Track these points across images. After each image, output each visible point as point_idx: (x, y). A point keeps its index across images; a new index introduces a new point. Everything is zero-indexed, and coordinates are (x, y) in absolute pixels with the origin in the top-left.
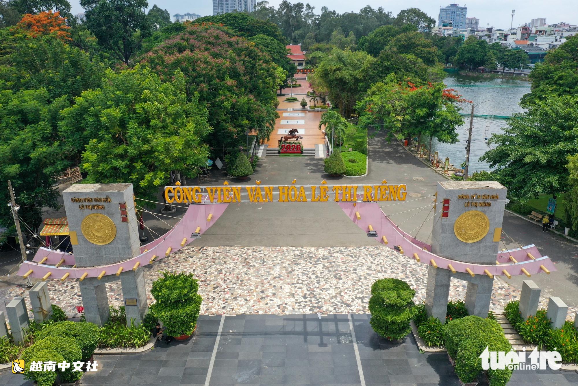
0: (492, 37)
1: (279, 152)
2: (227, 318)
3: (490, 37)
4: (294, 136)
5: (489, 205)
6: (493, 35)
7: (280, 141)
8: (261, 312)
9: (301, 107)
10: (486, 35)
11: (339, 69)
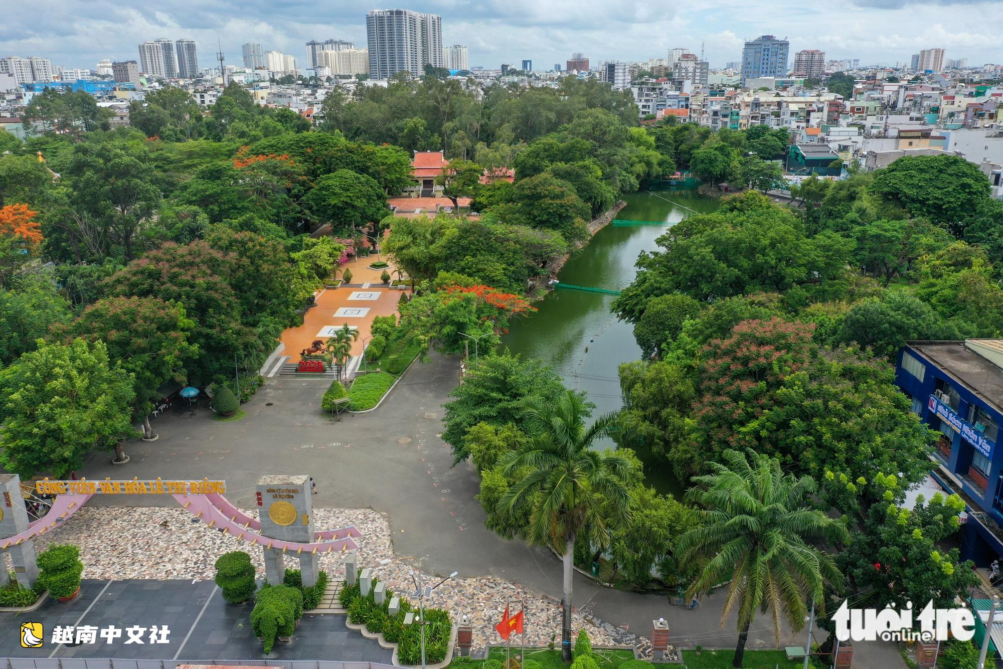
0: (782, 117)
1: (297, 370)
2: (114, 582)
3: (779, 116)
4: (318, 349)
5: (292, 497)
6: (784, 114)
7: (303, 354)
8: (147, 577)
9: (382, 282)
10: (773, 114)
11: (407, 246)
